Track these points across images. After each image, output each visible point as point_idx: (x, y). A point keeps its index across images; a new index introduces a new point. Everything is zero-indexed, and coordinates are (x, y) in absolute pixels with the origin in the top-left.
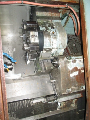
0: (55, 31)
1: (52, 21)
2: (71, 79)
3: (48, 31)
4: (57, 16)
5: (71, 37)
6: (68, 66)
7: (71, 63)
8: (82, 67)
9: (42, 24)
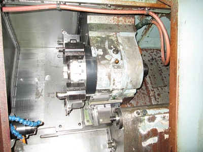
0: (119, 59)
1: (118, 34)
2: (144, 150)
3: (106, 57)
4: (129, 24)
5: (155, 53)
6: (140, 128)
7: (146, 122)
8: (167, 128)
9: (97, 42)
